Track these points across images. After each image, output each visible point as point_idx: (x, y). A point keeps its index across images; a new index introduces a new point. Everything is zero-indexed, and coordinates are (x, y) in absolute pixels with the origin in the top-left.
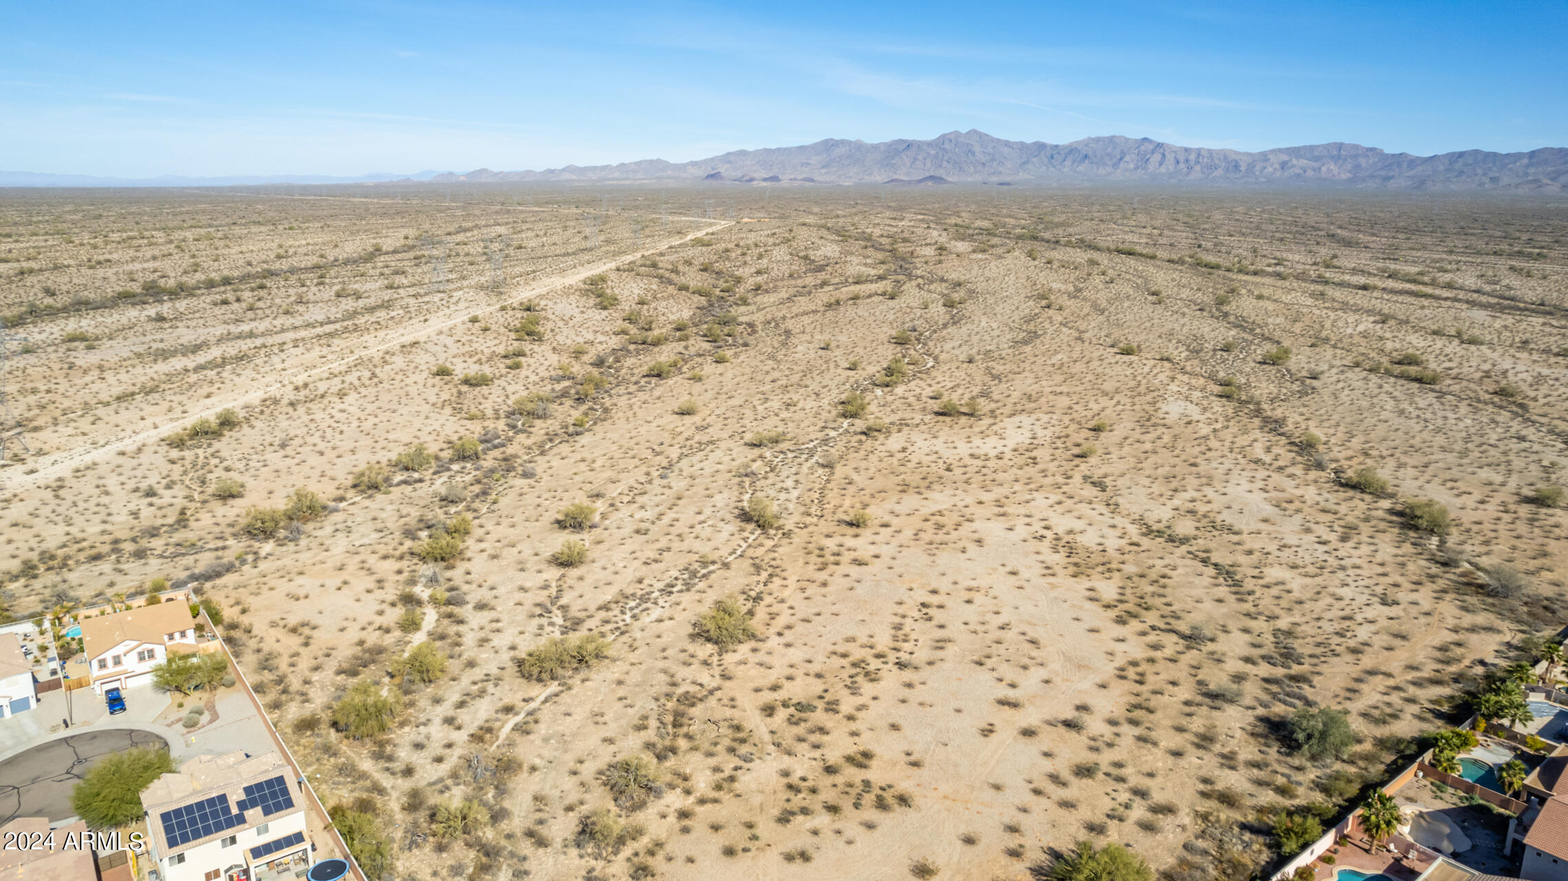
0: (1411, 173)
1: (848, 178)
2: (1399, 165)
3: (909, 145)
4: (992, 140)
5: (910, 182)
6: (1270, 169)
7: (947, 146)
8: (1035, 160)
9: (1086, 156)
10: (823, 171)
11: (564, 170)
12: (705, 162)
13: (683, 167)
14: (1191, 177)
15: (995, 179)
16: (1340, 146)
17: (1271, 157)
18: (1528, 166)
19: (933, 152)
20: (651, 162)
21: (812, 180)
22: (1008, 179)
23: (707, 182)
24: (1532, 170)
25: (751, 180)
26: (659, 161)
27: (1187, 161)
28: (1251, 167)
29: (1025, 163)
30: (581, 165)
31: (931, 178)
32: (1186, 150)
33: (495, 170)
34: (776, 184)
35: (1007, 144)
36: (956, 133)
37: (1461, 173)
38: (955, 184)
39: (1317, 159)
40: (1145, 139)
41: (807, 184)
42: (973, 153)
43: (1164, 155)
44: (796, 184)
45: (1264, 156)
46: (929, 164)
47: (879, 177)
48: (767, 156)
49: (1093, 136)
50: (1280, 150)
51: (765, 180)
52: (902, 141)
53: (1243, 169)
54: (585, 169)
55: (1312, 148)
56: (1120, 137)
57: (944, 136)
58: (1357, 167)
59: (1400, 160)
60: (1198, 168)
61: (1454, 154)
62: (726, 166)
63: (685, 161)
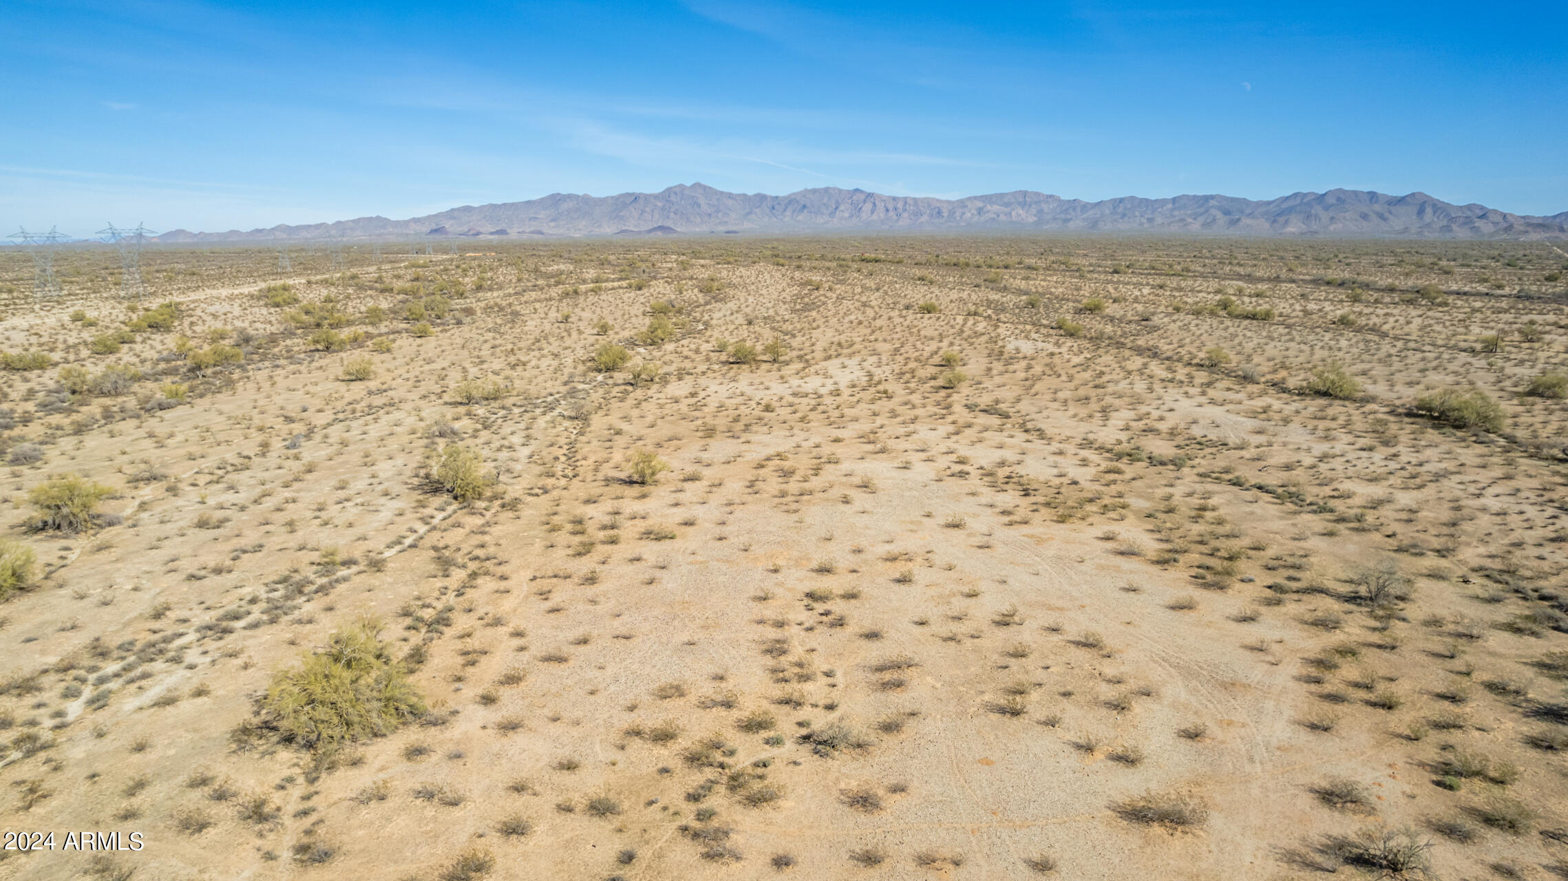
0: (1085, 216)
1: (578, 231)
2: (1074, 209)
3: (636, 198)
4: (716, 192)
5: (640, 232)
6: (968, 215)
7: (673, 198)
8: (757, 210)
9: (804, 206)
10: (552, 224)
12: (429, 217)
13: (406, 223)
14: (901, 223)
15: (722, 228)
16: (1025, 193)
17: (968, 203)
18: (1173, 210)
19: (660, 204)
20: (370, 219)
21: (541, 233)
22: (734, 228)
23: (431, 236)
24: (1176, 213)
25: (478, 234)
26: (378, 218)
27: (896, 209)
28: (952, 213)
29: (750, 213)
30: (293, 224)
31: (661, 228)
32: (894, 199)
33: (196, 230)
34: (504, 237)
35: (730, 196)
36: (681, 186)
37: (1124, 215)
38: (682, 231)
39: (1007, 205)
40: (857, 190)
41: (536, 237)
42: (699, 206)
43: (874, 204)
44: (525, 236)
45: (962, 203)
46: (657, 216)
47: (608, 229)
48: (493, 210)
49: (809, 188)
50: (975, 198)
51: (492, 233)
52: (630, 194)
53: (945, 214)
54: (298, 228)
55: (1002, 195)
56: (834, 189)
57: (669, 189)
58: (1040, 211)
59: (1074, 204)
60: (905, 215)
61: (1115, 200)
62: (450, 221)
63: (407, 218)
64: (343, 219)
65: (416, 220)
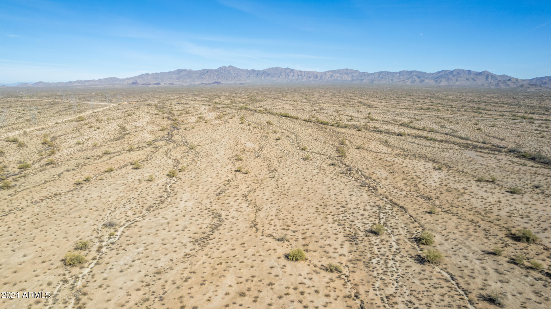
0: (369, 78)
1: (187, 83)
2: (365, 75)
3: (208, 71)
4: (237, 69)
5: (208, 84)
6: (327, 77)
7: (221, 71)
8: (252, 75)
9: (269, 74)
10: (177, 80)
11: (75, 82)
12: (133, 78)
13: (124, 80)
14: (303, 80)
15: (239, 82)
16: (347, 70)
17: (327, 73)
18: (399, 76)
19: (216, 73)
20: (111, 78)
21: (173, 84)
22: (243, 82)
23: (132, 85)
24: (401, 77)
25: (149, 84)
26: (115, 78)
27: (301, 75)
28: (321, 77)
29: (249, 76)
31: (216, 82)
32: (301, 71)
33: (46, 82)
34: (159, 86)
35: (242, 70)
36: (224, 66)
37: (382, 78)
38: (224, 84)
39: (341, 74)
40: (288, 68)
41: (171, 85)
42: (231, 74)
43: (294, 73)
44: (166, 85)
45: (325, 73)
46: (215, 78)
47: (198, 82)
48: (156, 75)
49: (271, 67)
50: (330, 71)
51: (155, 84)
52: (206, 70)
53: (319, 77)
54: (85, 81)
55: (339, 70)
56: (280, 68)
57: (220, 68)
58: (353, 76)
59: (364, 74)
60: (305, 77)
61: (379, 72)
62: (141, 79)
63: (125, 78)
64: (101, 78)
65: (128, 79)
